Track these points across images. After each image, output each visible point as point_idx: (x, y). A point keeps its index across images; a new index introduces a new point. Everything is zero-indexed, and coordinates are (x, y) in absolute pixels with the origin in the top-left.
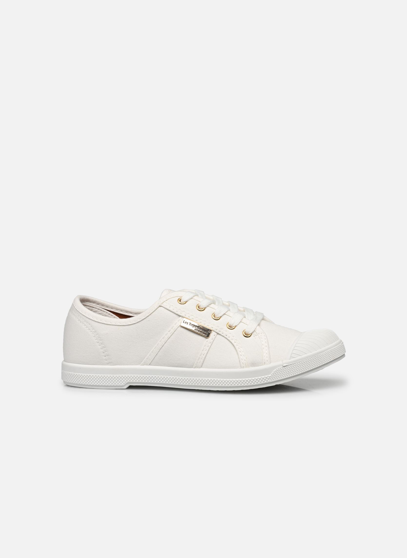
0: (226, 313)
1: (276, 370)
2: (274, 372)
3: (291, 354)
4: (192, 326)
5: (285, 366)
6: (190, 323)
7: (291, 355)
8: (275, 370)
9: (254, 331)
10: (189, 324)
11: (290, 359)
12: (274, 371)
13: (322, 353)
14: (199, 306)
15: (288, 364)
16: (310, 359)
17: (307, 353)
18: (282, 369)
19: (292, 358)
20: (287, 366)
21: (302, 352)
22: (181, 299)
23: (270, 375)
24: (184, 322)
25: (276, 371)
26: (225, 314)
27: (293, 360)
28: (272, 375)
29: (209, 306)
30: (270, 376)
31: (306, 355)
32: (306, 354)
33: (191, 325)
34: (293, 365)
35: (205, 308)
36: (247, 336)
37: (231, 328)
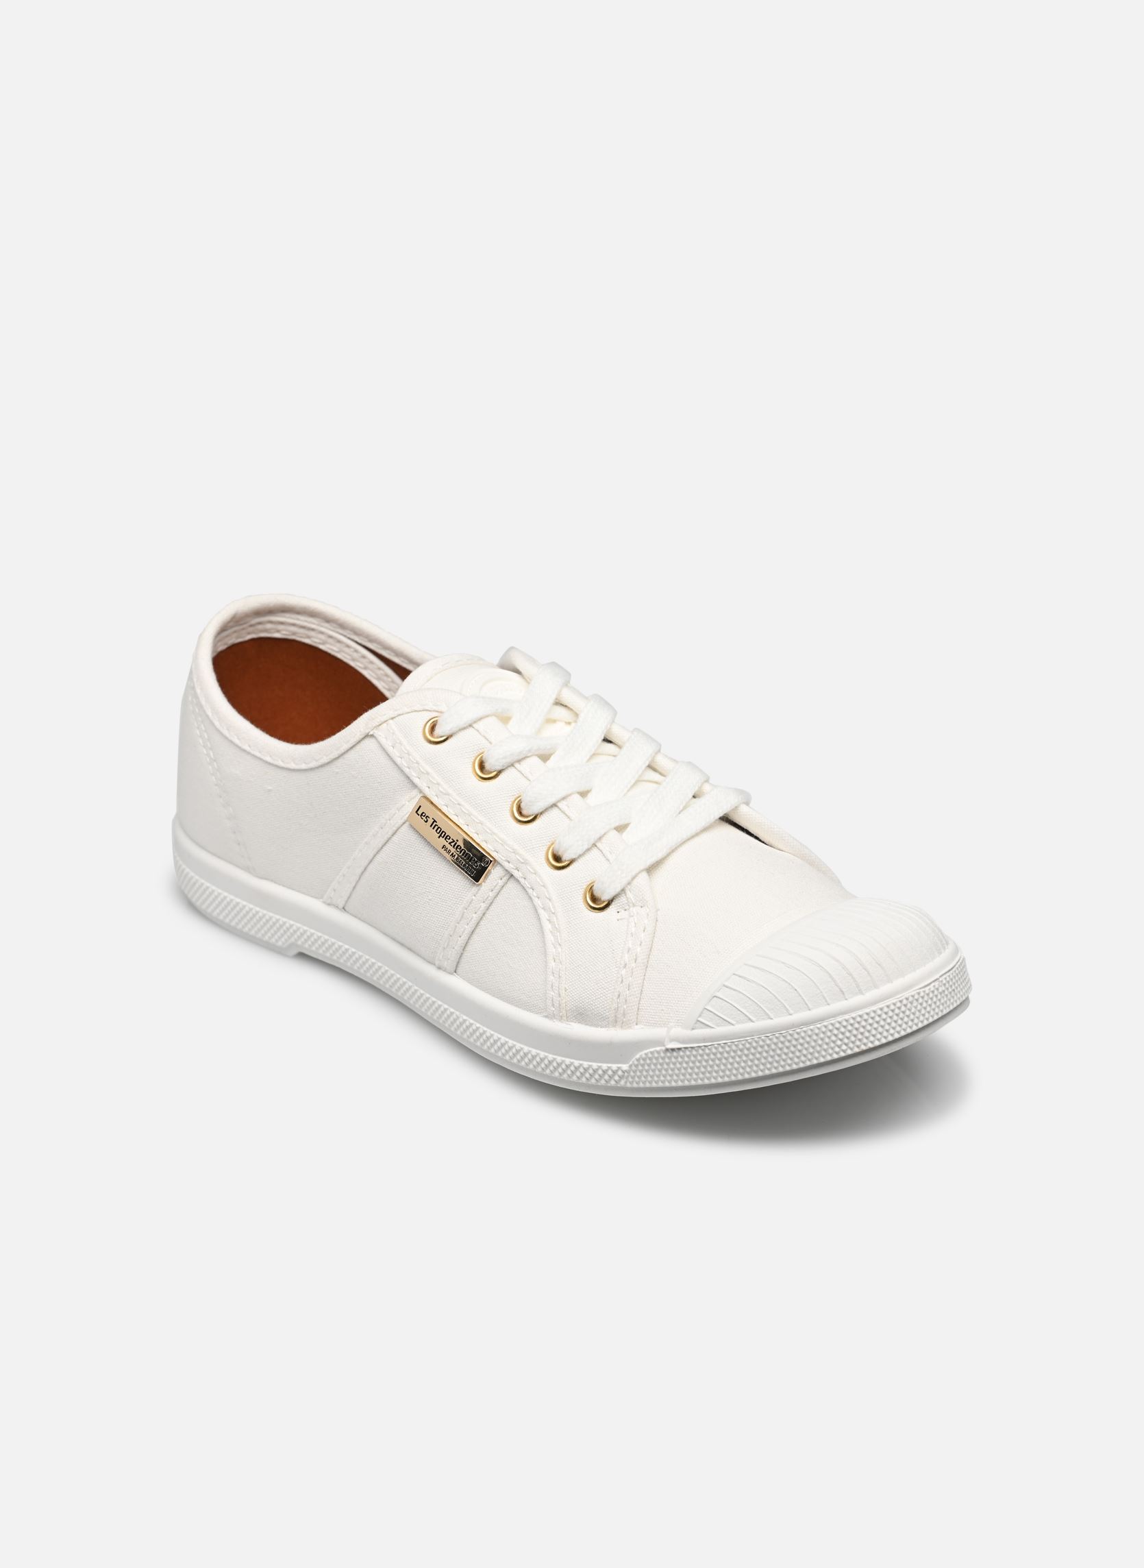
0: (559, 801)
1: (644, 1056)
2: (638, 1060)
3: (702, 1013)
4: (438, 831)
5: (673, 1050)
6: (435, 821)
7: (700, 1016)
8: (641, 1053)
9: (623, 890)
10: (430, 821)
11: (693, 1029)
12: (638, 1056)
13: (812, 1027)
14: (483, 759)
15: (687, 1043)
16: (763, 1041)
17: (754, 1019)
18: (662, 1055)
19: (702, 1025)
20: (679, 1049)
21: (739, 1012)
22: (437, 720)
23: (625, 1067)
24: (420, 812)
25: (644, 1060)
26: (554, 805)
27: (701, 1032)
28: (631, 1066)
29: (517, 765)
30: (626, 1071)
31: (748, 1026)
32: (753, 1022)
33: (436, 827)
34: (701, 1052)
35: (500, 772)
36: (598, 903)
37: (558, 861)
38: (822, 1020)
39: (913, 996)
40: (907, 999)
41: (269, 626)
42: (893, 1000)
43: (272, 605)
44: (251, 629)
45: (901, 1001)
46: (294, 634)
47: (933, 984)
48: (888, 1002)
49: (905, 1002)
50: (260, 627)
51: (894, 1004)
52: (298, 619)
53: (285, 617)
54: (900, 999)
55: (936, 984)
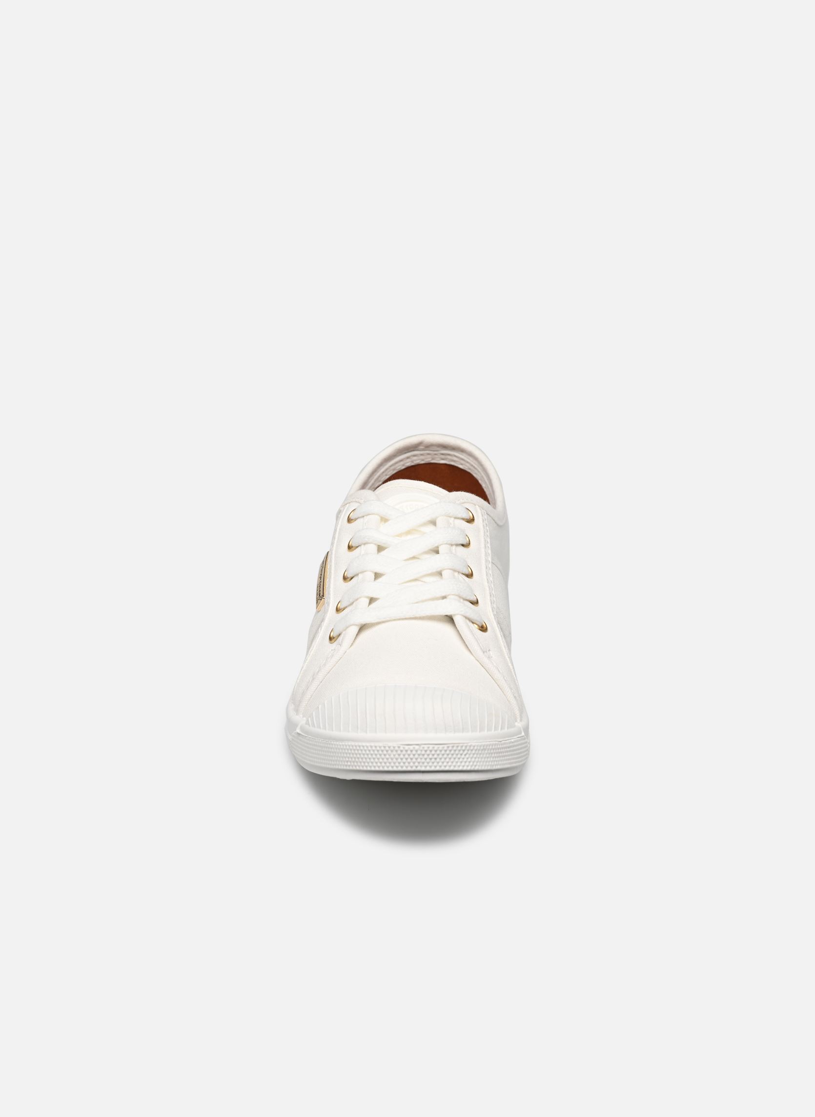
0: (359, 573)
1: (294, 734)
3: (311, 715)
5: (299, 734)
7: (309, 717)
18: (297, 736)
26: (357, 575)
29: (362, 546)
34: (304, 740)
35: (356, 548)
38: (342, 740)
39: (394, 747)
40: (389, 747)
41: (455, 459)
42: (381, 744)
43: (452, 444)
44: (443, 457)
45: (385, 747)
46: (470, 469)
47: (414, 746)
48: (377, 744)
49: (387, 748)
50: (449, 457)
51: (380, 747)
52: (469, 459)
53: (462, 455)
54: (385, 745)
55: (417, 747)
